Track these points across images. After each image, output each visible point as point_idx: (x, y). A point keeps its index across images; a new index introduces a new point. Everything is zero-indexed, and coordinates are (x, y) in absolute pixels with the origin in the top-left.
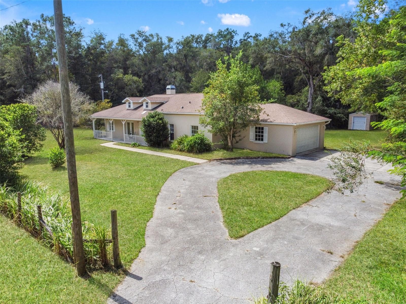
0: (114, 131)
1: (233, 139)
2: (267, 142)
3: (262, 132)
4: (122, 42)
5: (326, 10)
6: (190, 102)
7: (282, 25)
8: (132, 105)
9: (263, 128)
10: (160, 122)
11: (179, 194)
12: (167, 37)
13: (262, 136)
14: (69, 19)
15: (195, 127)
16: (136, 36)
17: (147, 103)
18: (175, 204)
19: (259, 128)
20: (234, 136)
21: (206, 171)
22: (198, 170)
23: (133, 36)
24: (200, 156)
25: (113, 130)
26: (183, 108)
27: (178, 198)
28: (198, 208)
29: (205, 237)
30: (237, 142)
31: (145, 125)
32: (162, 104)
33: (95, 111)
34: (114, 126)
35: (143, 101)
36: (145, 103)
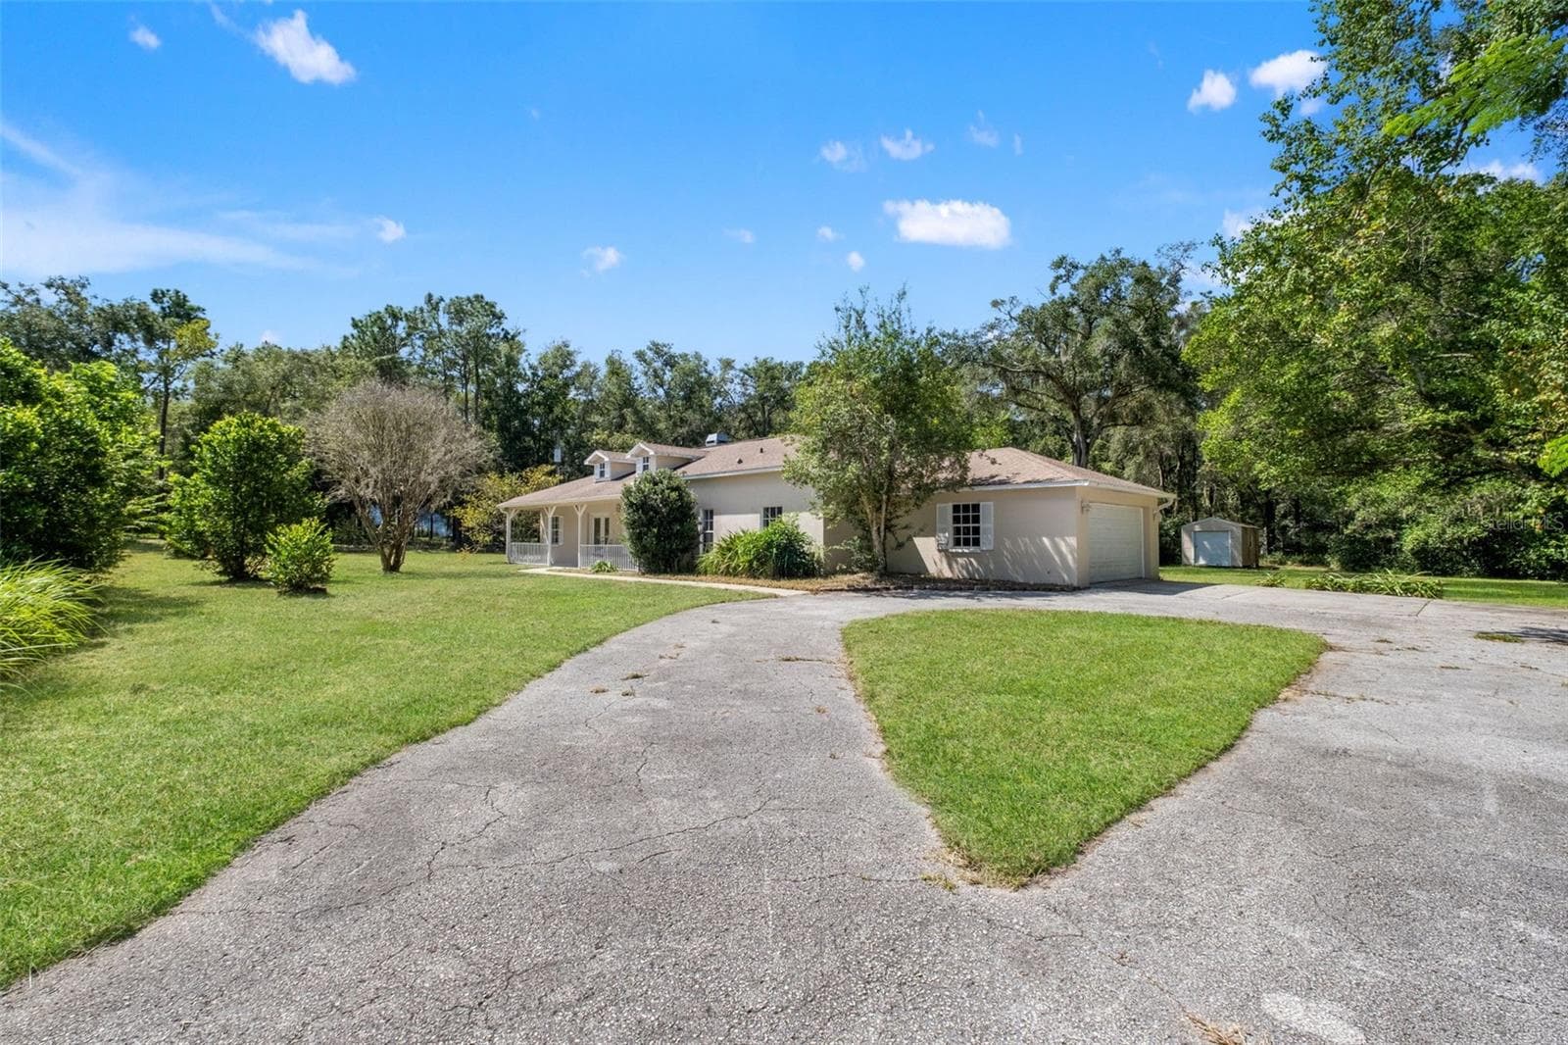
0: (561, 544)
1: (889, 535)
2: (991, 548)
3: (976, 519)
4: (616, 368)
5: (1108, 256)
6: (762, 451)
7: (995, 304)
8: (607, 470)
9: (976, 508)
10: (674, 495)
11: (678, 650)
12: (720, 360)
13: (977, 531)
14: (493, 306)
15: (773, 509)
16: (650, 355)
17: (646, 459)
18: (636, 677)
19: (966, 508)
20: (888, 528)
21: (802, 608)
22: (772, 606)
23: (640, 356)
24: (782, 582)
25: (555, 540)
26: (740, 462)
27: (663, 662)
30: (900, 546)
31: (631, 505)
32: (688, 462)
34: (561, 530)
35: (637, 456)
36: (641, 459)
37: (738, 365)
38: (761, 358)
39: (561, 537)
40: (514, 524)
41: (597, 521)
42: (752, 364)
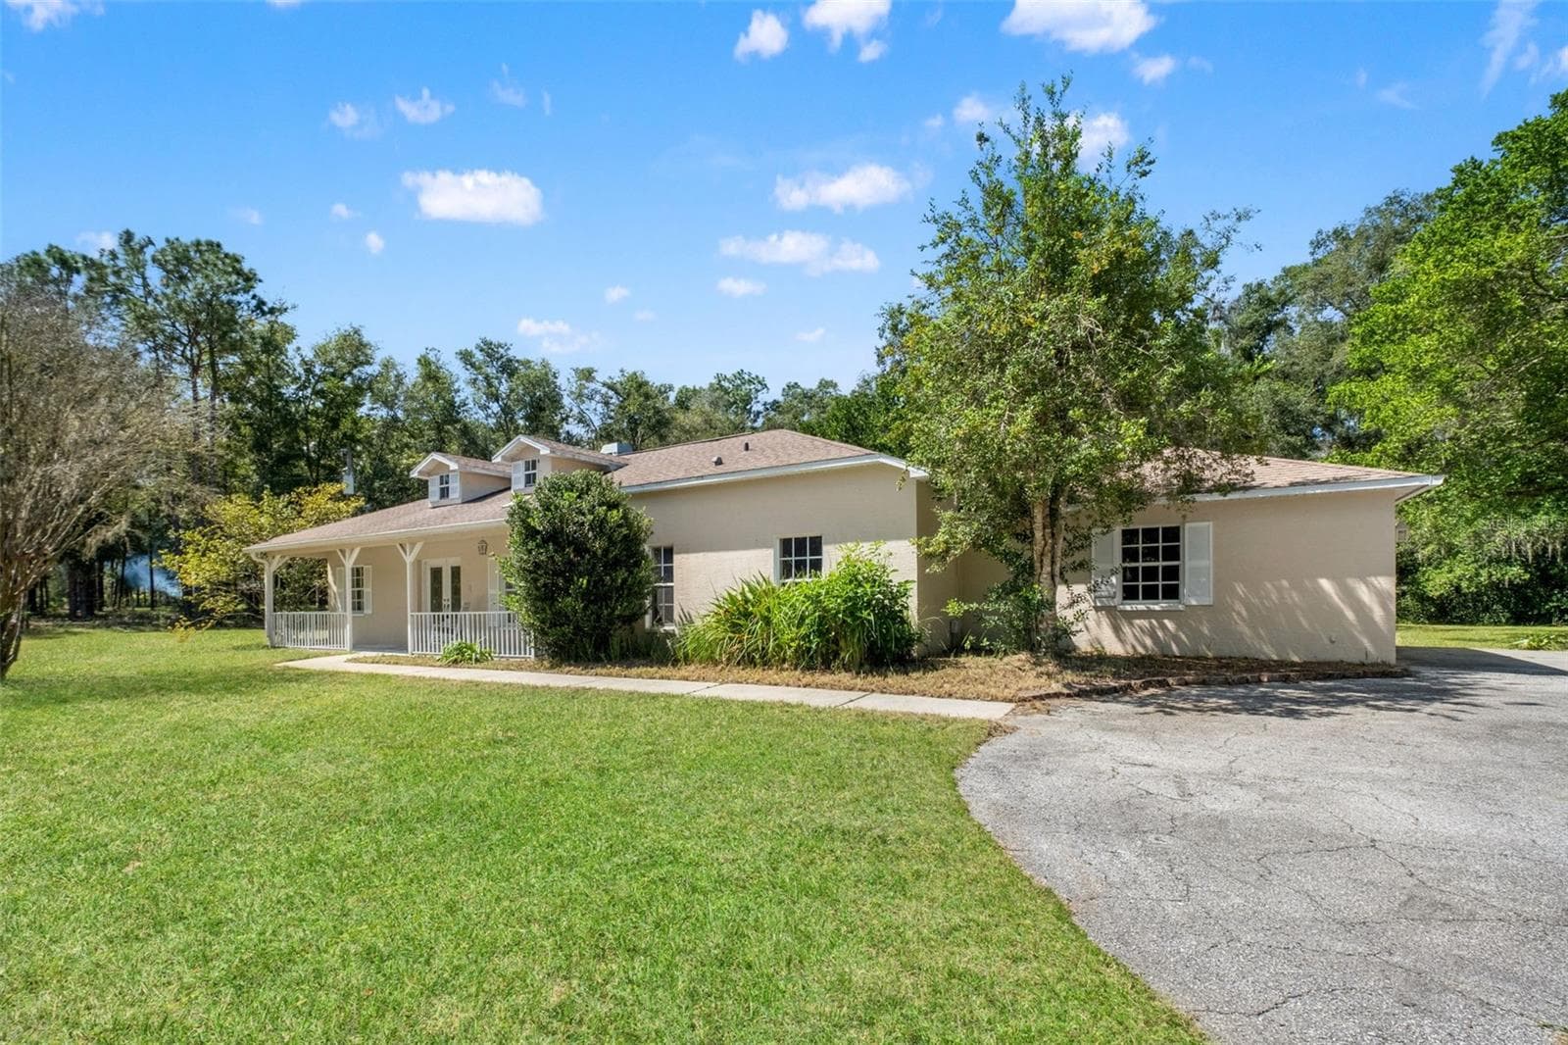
0: (368, 611)
2: (1195, 602)
3: (1171, 554)
4: (431, 372)
6: (747, 447)
8: (456, 487)
9: (1173, 533)
10: (613, 516)
16: (479, 356)
17: (531, 465)
19: (1150, 533)
23: (466, 357)
26: (719, 462)
34: (367, 590)
35: (513, 459)
36: (521, 464)
37: (601, 377)
38: (629, 371)
39: (367, 600)
41: (437, 574)
42: (617, 378)
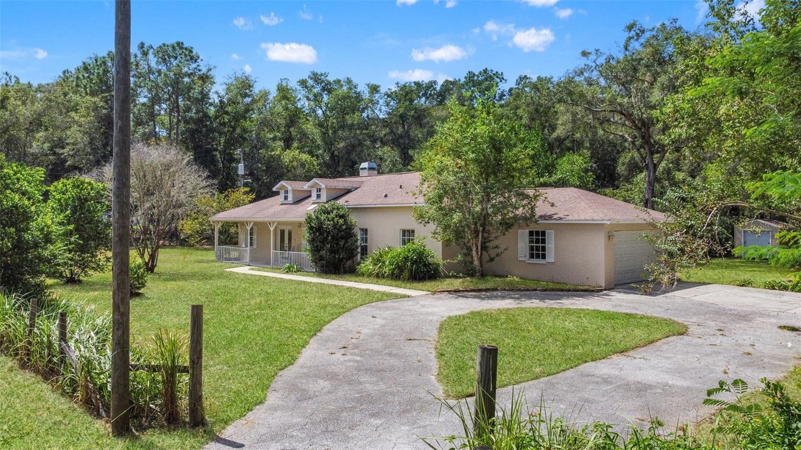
1: (484, 252)
3: (544, 241)
4: (284, 93)
5: (667, 23)
6: (401, 187)
7: (585, 54)
8: (290, 196)
9: (543, 233)
10: (341, 221)
11: (359, 335)
12: (368, 85)
13: (544, 249)
14: (191, 52)
15: (408, 231)
16: (311, 82)
17: (319, 190)
18: (345, 347)
19: (537, 233)
20: (484, 248)
21: (423, 306)
22: (406, 304)
23: (303, 83)
24: (415, 285)
25: (251, 244)
27: (353, 341)
28: (390, 355)
29: (393, 394)
30: (492, 260)
31: (311, 228)
32: (348, 191)
33: (222, 209)
34: (255, 237)
35: (312, 187)
36: (315, 189)
39: (255, 242)
40: (220, 232)
41: (283, 232)
